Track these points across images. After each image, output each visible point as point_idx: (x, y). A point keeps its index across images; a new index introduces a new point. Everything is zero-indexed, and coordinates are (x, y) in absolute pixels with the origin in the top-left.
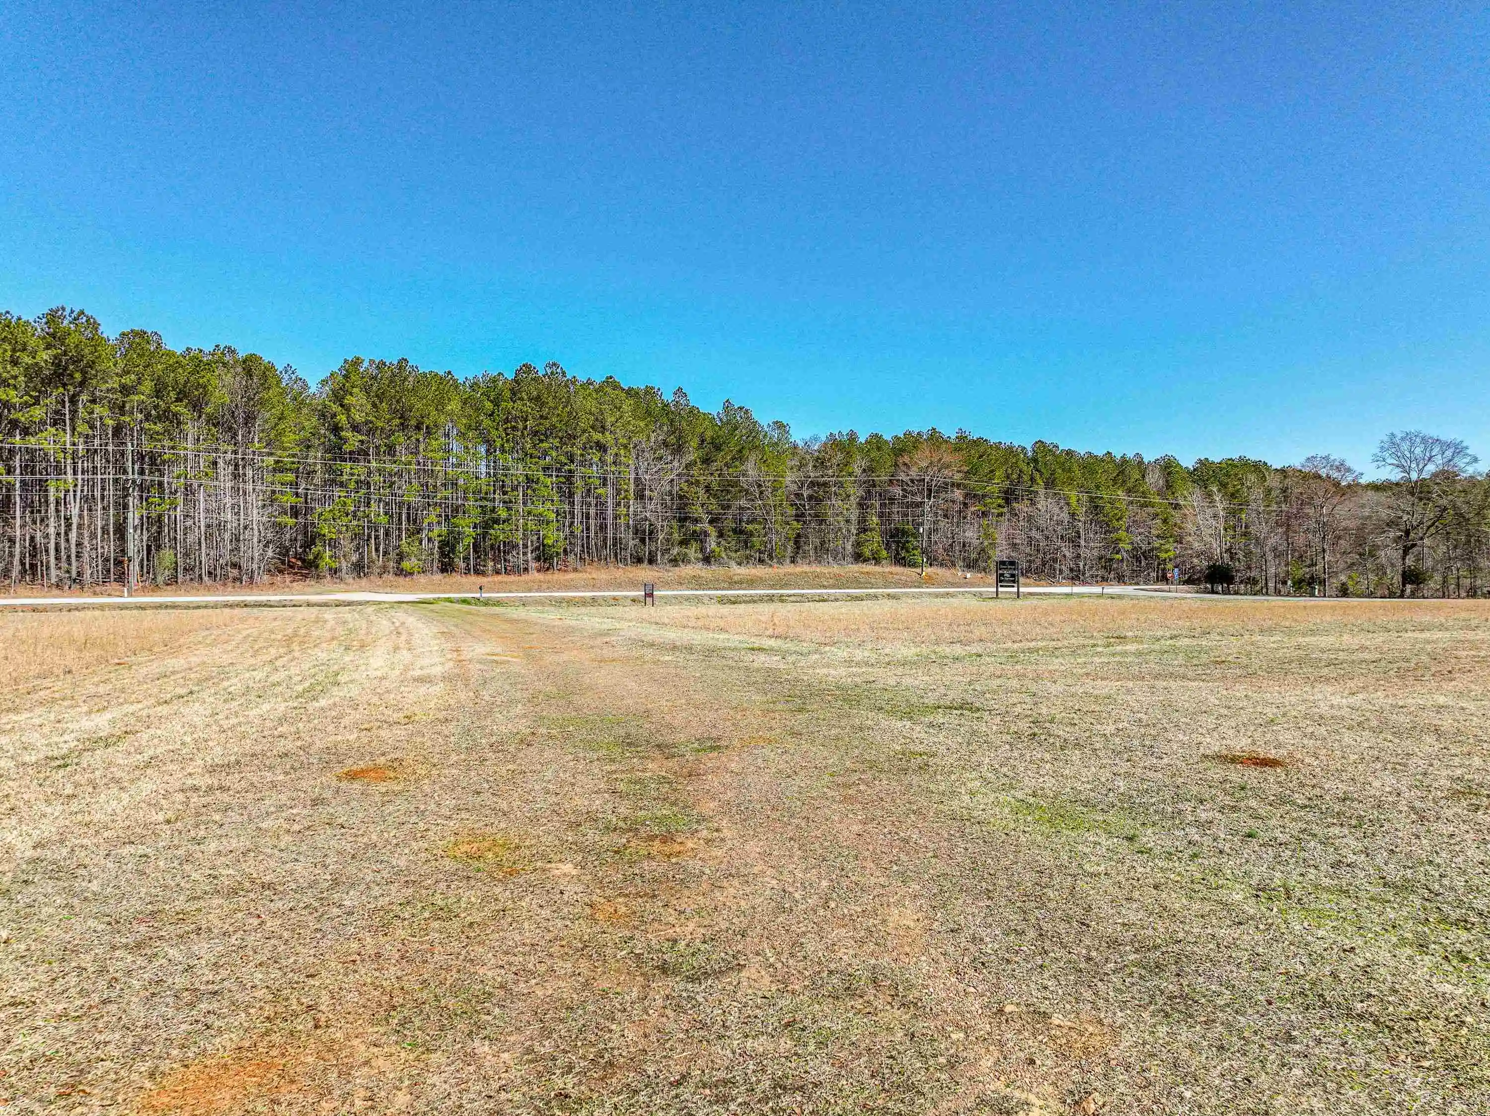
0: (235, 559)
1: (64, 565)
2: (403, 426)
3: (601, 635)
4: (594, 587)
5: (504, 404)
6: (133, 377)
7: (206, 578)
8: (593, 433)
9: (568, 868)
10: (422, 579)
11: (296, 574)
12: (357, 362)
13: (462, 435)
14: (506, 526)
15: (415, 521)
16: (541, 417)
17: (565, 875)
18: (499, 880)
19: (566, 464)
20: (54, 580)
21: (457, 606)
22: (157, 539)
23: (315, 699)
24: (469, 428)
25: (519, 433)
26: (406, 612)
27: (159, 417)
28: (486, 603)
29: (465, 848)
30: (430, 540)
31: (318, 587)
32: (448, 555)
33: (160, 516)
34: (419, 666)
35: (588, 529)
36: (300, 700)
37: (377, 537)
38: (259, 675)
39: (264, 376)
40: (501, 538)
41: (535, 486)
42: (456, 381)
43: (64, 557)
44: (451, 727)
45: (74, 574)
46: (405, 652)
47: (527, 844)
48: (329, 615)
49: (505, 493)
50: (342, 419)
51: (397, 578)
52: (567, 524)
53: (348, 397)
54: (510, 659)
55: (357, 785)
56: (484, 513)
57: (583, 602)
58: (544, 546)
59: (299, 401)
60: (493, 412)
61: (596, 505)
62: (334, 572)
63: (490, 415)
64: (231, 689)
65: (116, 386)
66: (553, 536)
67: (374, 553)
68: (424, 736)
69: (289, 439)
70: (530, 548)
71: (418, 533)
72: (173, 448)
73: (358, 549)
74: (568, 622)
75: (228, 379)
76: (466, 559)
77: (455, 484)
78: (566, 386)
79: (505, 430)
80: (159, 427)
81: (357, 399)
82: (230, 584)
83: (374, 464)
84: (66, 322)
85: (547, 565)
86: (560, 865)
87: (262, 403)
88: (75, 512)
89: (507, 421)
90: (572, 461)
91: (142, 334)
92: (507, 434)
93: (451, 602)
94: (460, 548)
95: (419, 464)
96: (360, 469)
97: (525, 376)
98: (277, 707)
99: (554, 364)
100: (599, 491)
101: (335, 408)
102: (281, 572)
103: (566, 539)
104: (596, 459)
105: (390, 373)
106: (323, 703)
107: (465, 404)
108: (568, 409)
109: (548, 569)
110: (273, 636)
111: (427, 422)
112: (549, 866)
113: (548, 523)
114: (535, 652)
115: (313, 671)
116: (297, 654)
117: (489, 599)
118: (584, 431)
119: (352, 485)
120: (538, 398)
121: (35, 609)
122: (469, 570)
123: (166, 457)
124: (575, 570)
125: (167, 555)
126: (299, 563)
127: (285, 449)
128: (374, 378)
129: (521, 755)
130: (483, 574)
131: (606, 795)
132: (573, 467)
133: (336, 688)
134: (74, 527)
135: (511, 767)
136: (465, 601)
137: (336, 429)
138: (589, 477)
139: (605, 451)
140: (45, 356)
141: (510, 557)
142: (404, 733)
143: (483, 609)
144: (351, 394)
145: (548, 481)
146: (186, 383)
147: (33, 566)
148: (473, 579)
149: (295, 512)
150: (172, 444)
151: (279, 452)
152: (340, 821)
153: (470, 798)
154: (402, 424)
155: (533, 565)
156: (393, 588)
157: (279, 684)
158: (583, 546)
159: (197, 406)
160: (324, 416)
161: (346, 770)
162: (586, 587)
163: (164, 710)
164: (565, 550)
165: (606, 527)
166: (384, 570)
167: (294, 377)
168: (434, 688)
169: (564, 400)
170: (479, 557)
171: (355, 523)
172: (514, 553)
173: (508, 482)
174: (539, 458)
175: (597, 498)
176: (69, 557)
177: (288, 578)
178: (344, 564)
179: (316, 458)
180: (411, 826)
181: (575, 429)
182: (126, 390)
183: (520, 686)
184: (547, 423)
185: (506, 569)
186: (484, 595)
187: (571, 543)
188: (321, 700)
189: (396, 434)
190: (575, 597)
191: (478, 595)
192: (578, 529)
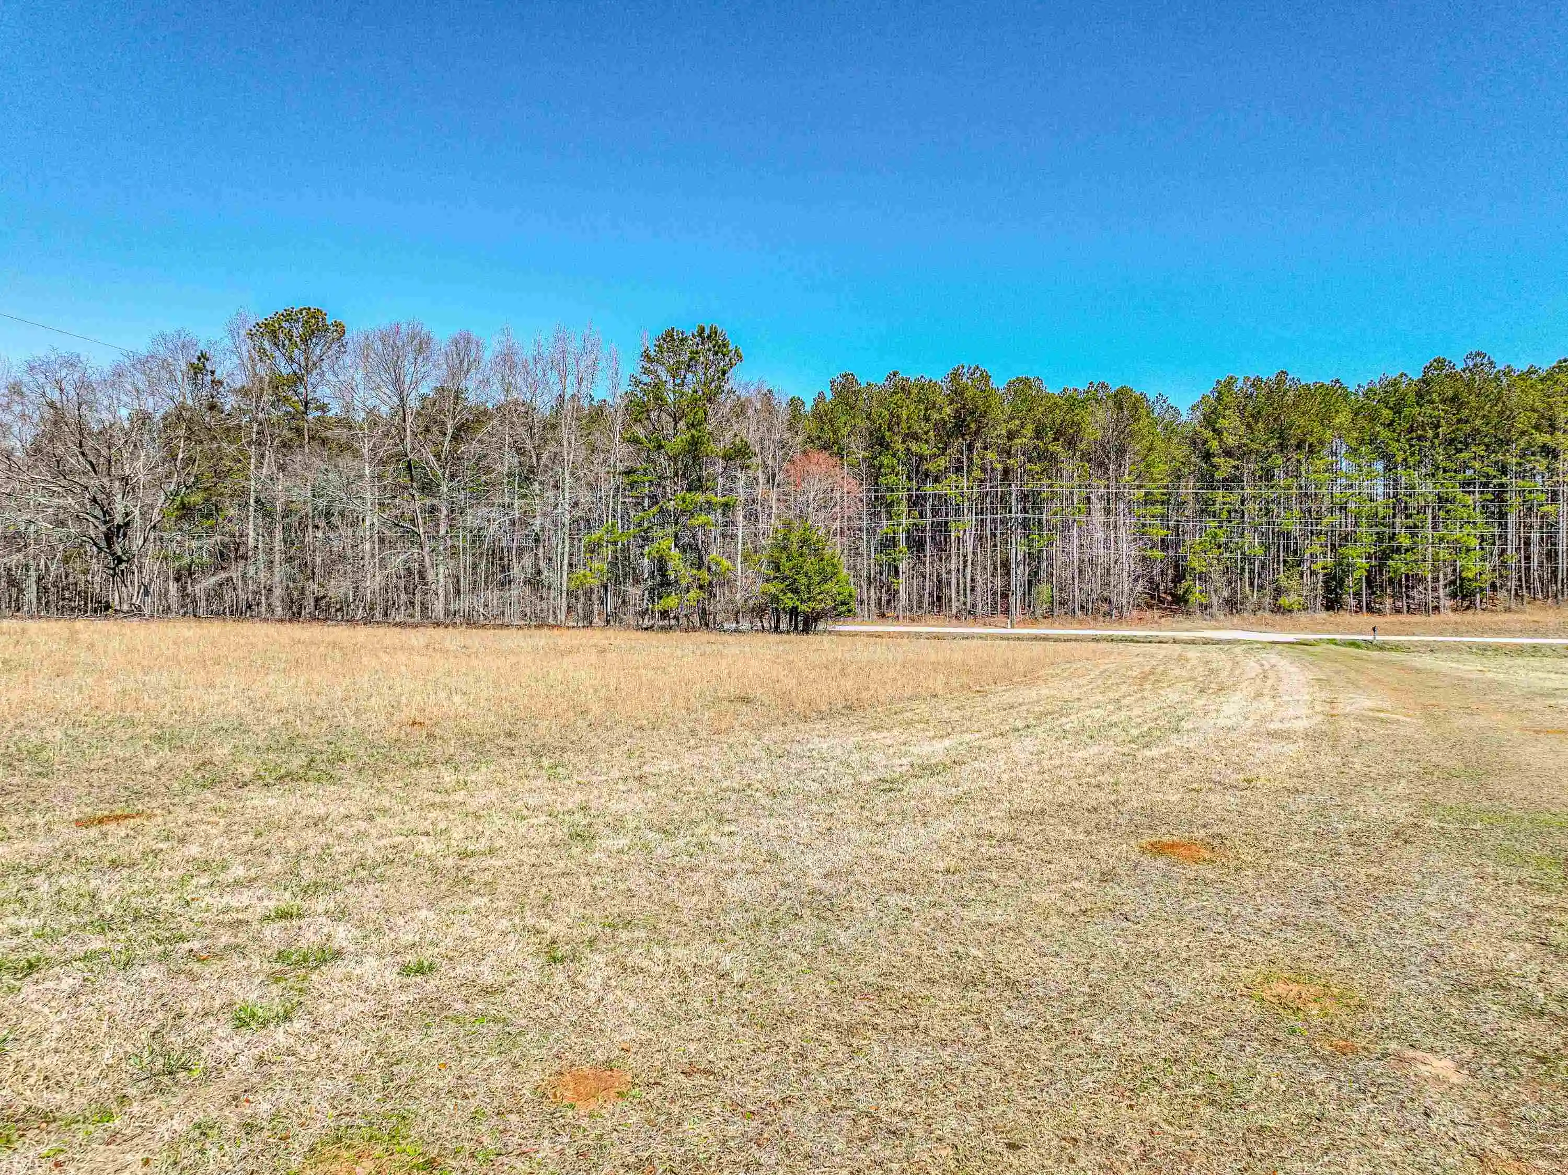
0: (1106, 594)
1: (962, 598)
2: (1282, 447)
3: (1542, 695)
4: (1536, 632)
5: (1407, 411)
6: (1017, 422)
7: (1078, 612)
8: (1537, 435)
9: (1442, 1066)
10: (1303, 617)
11: (1166, 609)
12: (1230, 382)
13: (1354, 452)
14: (1409, 556)
15: (1295, 552)
16: (1459, 421)
17: (1437, 1078)
18: (1323, 1058)
19: (1495, 477)
20: (954, 612)
21: (1343, 649)
22: (1036, 573)
23: (1147, 746)
24: (1362, 442)
25: (1428, 444)
26: (1279, 654)
27: (1039, 459)
28: (1382, 647)
29: (1281, 989)
30: (1313, 573)
31: (1187, 624)
32: (1335, 590)
33: (1040, 551)
34: (1280, 717)
35: (1528, 558)
36: (1133, 746)
37: (1252, 571)
38: (1098, 713)
39: (1135, 407)
40: (1403, 570)
41: (1449, 506)
42: (1345, 389)
43: (962, 592)
44: (1302, 802)
45: (969, 606)
46: (1267, 699)
47: (1377, 1004)
48: (1193, 653)
49: (1408, 516)
50: (1214, 445)
51: (1273, 616)
52: (1496, 552)
53: (1221, 420)
54: (1402, 718)
55: (1161, 863)
56: (1380, 540)
57: (1520, 651)
58: (1462, 579)
59: (1170, 430)
60: (1393, 421)
61: (1541, 527)
62: (1204, 607)
63: (1389, 425)
64: (1067, 727)
65: (1004, 432)
66: (1472, 567)
67: (1247, 588)
68: (1262, 808)
69: (1161, 469)
70: (1442, 582)
71: (1299, 565)
72: (1051, 486)
73: (1230, 583)
74: (1490, 675)
75: (1100, 414)
76: (1357, 594)
77: (1343, 508)
78: (1497, 378)
79: (1408, 440)
80: (1038, 468)
81: (1231, 423)
82: (1101, 619)
83: (1248, 491)
84: (965, 378)
85: (1466, 603)
86: (1430, 1057)
87: (1132, 435)
88: (970, 550)
89: (1411, 430)
90: (1504, 473)
91: (1025, 381)
92: (1411, 446)
93: (1336, 644)
94: (1350, 581)
95: (1301, 488)
96: (1234, 497)
97: (1436, 373)
98: (1108, 751)
99: (1478, 354)
100: (1545, 509)
101: (1207, 434)
102: (1150, 607)
103: (1493, 570)
104: (1541, 468)
105: (1267, 390)
106: (1154, 752)
107: (1356, 414)
108: (1498, 408)
109: (1468, 608)
110: (1130, 672)
111: (1310, 439)
112: (1410, 1053)
113: (1468, 550)
114: (1439, 712)
115: (1155, 714)
116: (1146, 694)
117: (1384, 642)
118: (1523, 433)
119: (1224, 515)
120: (1454, 399)
121: (937, 637)
122: (1361, 608)
123: (1044, 495)
124: (1508, 610)
125: (1044, 590)
126: (1169, 598)
127: (1155, 481)
128: (1248, 397)
129: (1394, 854)
130: (1379, 612)
131: (1529, 946)
132: (1504, 480)
133: (1175, 736)
134: (969, 563)
135: (1374, 871)
136: (1353, 644)
137: (1207, 456)
138: (1530, 492)
139: (1556, 457)
140: (949, 410)
141: (1414, 593)
142: (1238, 801)
143: (1375, 654)
144: (1224, 417)
145: (1469, 499)
146: (1062, 422)
147: (939, 598)
148: (1366, 619)
149: (1164, 544)
150: (1049, 482)
151: (1149, 485)
152: (1126, 909)
153: (1305, 910)
154: (1281, 444)
155: (1446, 602)
156: (1267, 626)
157: (1115, 725)
158: (1520, 579)
159: (1071, 444)
160: (1195, 443)
161: (1155, 839)
162: (1523, 632)
163: (995, 742)
164: (1493, 586)
165: (1557, 555)
166: (1259, 607)
167: (1165, 406)
168: (1291, 746)
169: (1492, 397)
170: (1374, 593)
171: (1226, 555)
172: (1421, 588)
173: (1412, 503)
174: (1455, 471)
175: (1542, 517)
176: (965, 590)
177: (1157, 613)
178: (1215, 600)
179: (1187, 489)
180: (1211, 935)
181: (1509, 431)
182: (1011, 436)
183: (1408, 755)
184: (1467, 428)
185: (1409, 607)
186: (1378, 638)
187: (1501, 576)
188: (1154, 748)
189: (1273, 456)
190: (1506, 644)
191: (1370, 638)
192: (1513, 558)
